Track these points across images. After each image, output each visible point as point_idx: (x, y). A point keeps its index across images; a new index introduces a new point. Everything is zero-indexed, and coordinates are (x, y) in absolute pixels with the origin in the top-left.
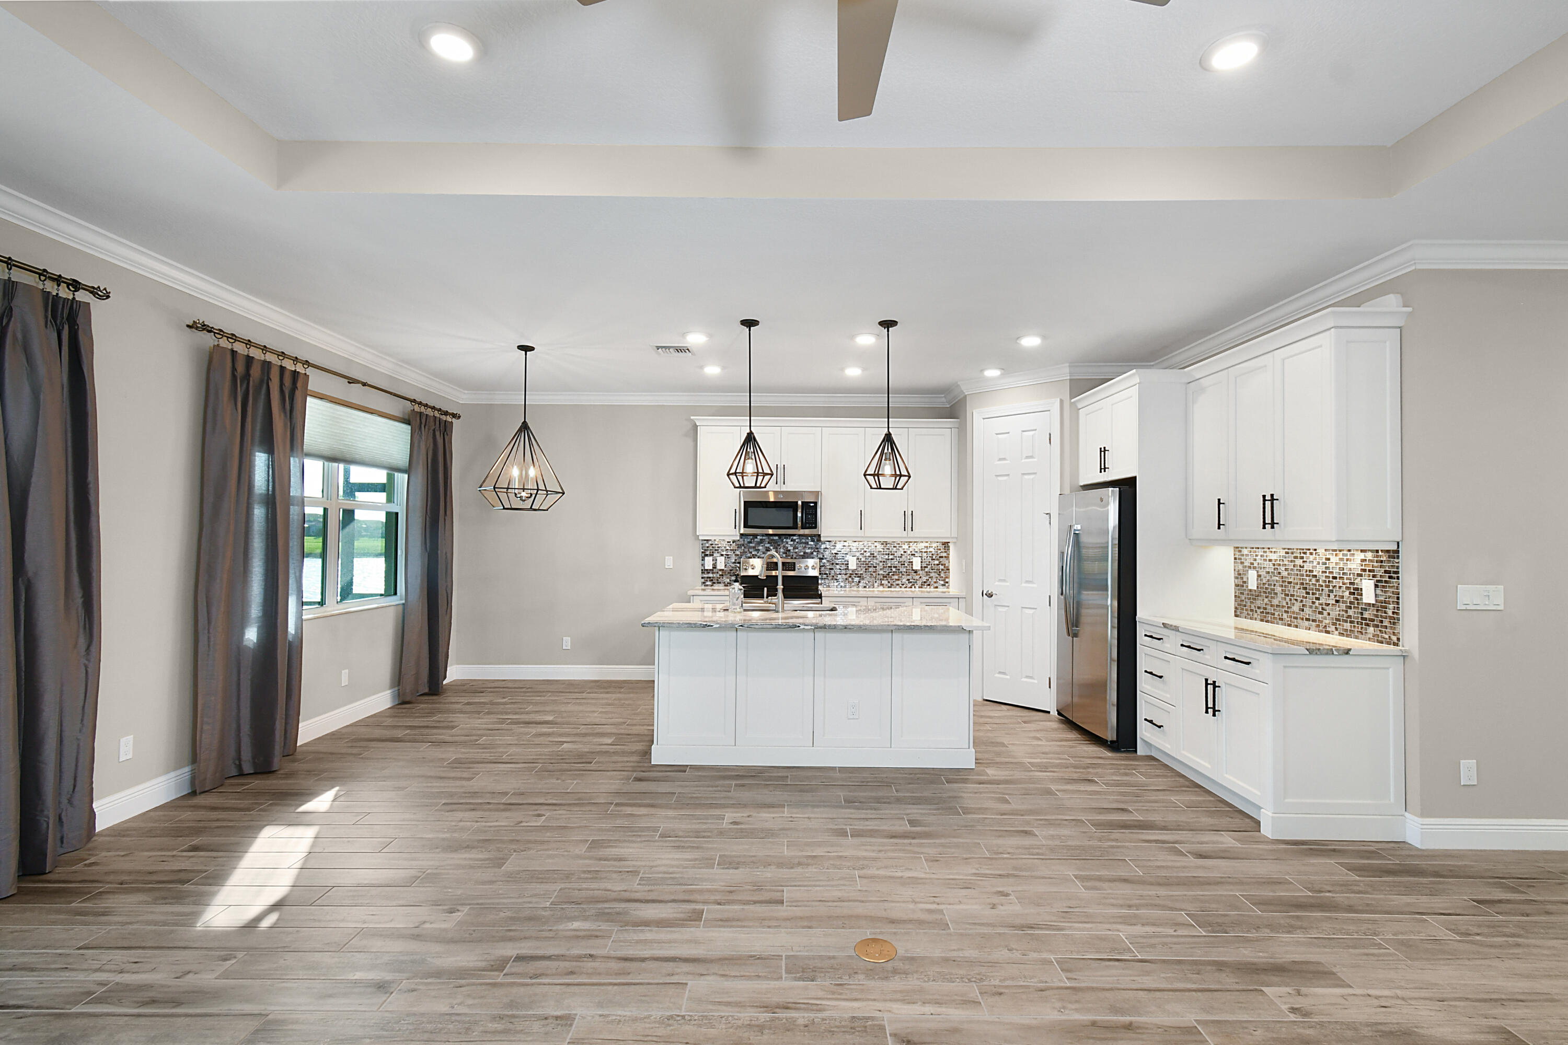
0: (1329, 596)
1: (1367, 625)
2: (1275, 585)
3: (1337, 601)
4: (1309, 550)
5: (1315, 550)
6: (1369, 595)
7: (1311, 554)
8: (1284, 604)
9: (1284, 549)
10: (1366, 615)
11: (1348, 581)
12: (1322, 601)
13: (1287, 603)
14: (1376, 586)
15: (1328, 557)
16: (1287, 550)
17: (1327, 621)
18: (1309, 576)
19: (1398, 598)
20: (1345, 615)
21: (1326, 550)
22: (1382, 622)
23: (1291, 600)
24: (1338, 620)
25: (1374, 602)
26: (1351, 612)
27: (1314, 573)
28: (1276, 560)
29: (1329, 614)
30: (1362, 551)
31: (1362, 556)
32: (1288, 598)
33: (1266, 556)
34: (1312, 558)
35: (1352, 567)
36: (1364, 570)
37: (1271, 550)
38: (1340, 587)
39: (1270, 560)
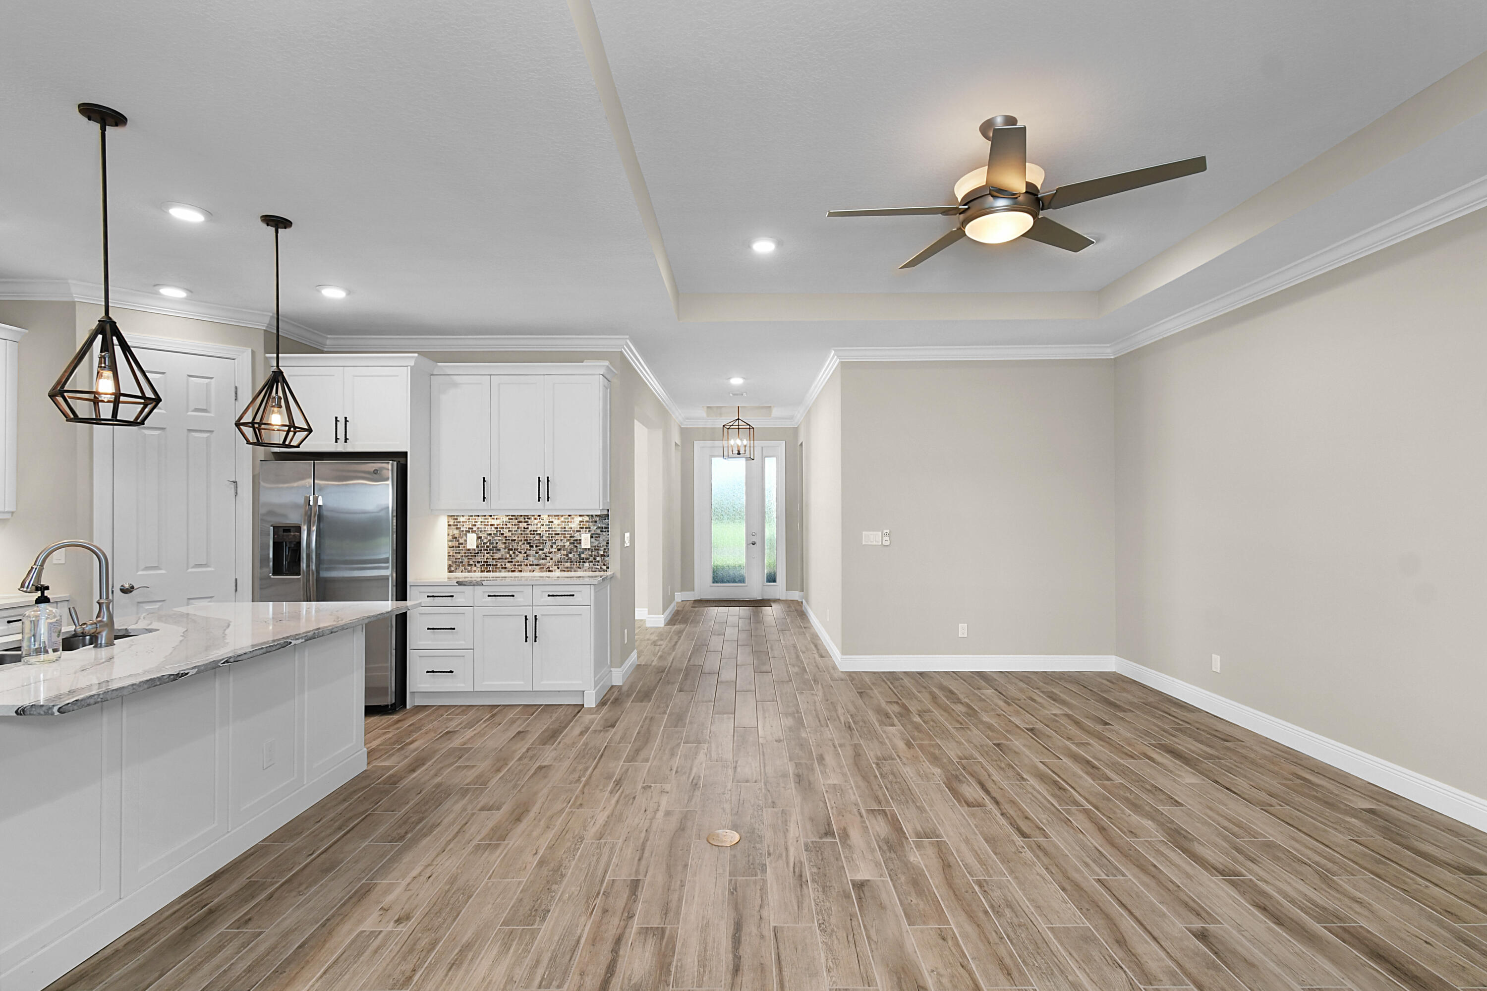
0: (552, 547)
1: (584, 562)
2: (497, 543)
3: (559, 550)
4: (533, 516)
5: (539, 516)
6: (586, 541)
7: (535, 519)
8: (508, 556)
9: (507, 516)
10: (583, 556)
11: (569, 536)
12: (546, 550)
13: (511, 556)
14: (592, 537)
15: (551, 520)
16: (510, 517)
17: (550, 564)
18: (534, 534)
19: (608, 543)
20: (566, 558)
21: (549, 516)
22: (595, 559)
23: (514, 553)
24: (558, 562)
25: (589, 547)
26: (570, 556)
27: (538, 532)
28: (498, 525)
29: (551, 559)
30: (580, 516)
31: (580, 519)
32: (511, 552)
33: (488, 522)
34: (536, 522)
35: (572, 526)
36: (582, 528)
37: (493, 517)
38: (561, 540)
39: (492, 525)
